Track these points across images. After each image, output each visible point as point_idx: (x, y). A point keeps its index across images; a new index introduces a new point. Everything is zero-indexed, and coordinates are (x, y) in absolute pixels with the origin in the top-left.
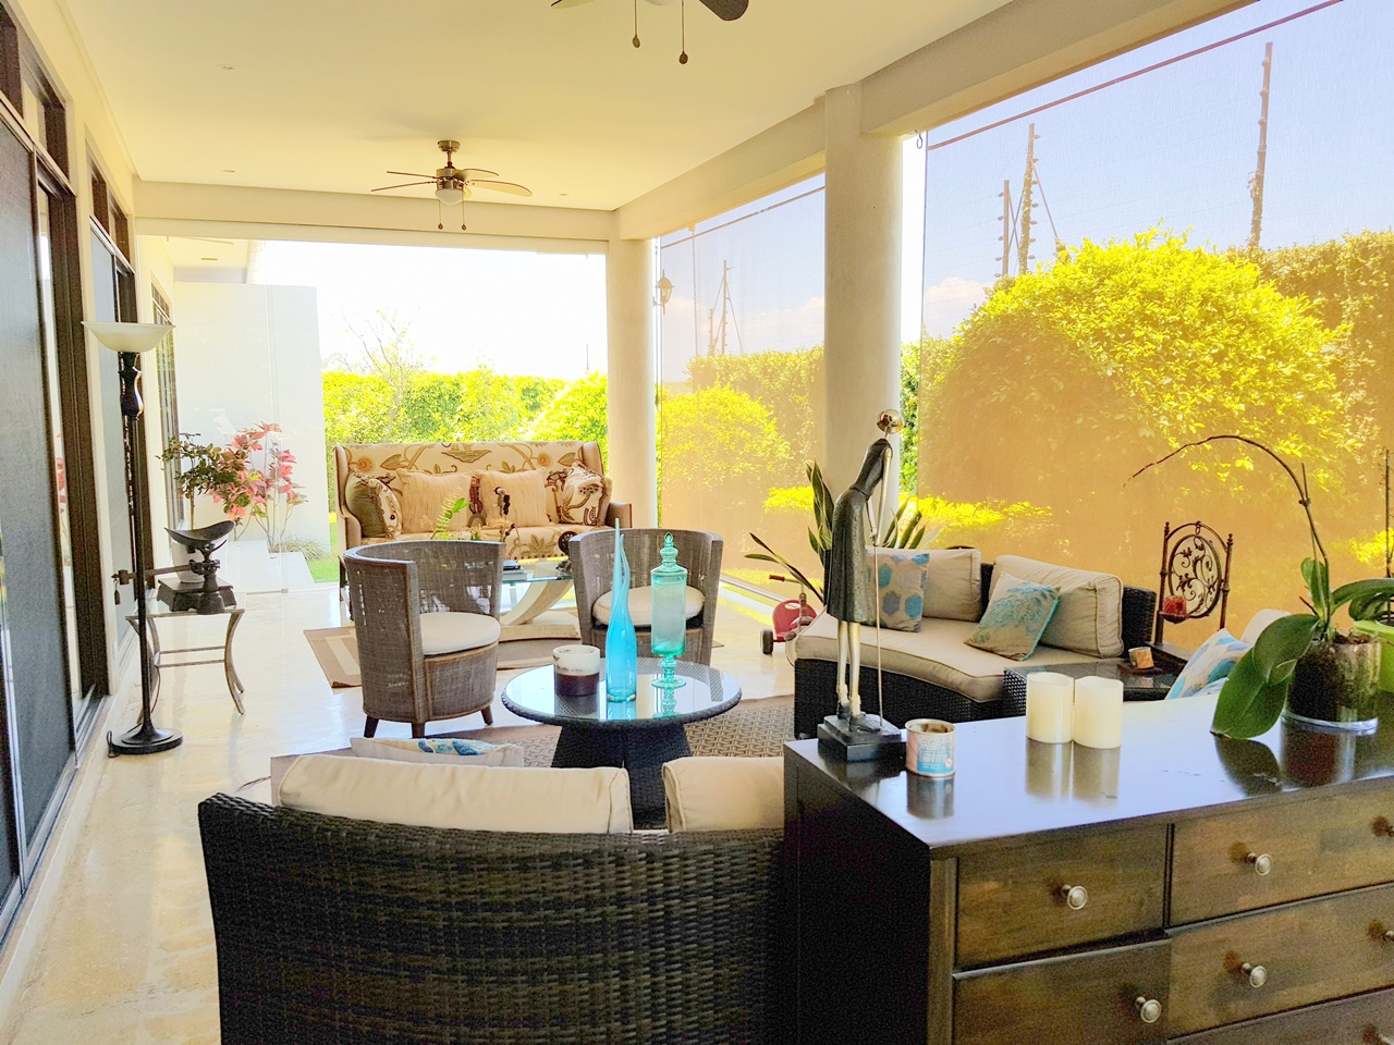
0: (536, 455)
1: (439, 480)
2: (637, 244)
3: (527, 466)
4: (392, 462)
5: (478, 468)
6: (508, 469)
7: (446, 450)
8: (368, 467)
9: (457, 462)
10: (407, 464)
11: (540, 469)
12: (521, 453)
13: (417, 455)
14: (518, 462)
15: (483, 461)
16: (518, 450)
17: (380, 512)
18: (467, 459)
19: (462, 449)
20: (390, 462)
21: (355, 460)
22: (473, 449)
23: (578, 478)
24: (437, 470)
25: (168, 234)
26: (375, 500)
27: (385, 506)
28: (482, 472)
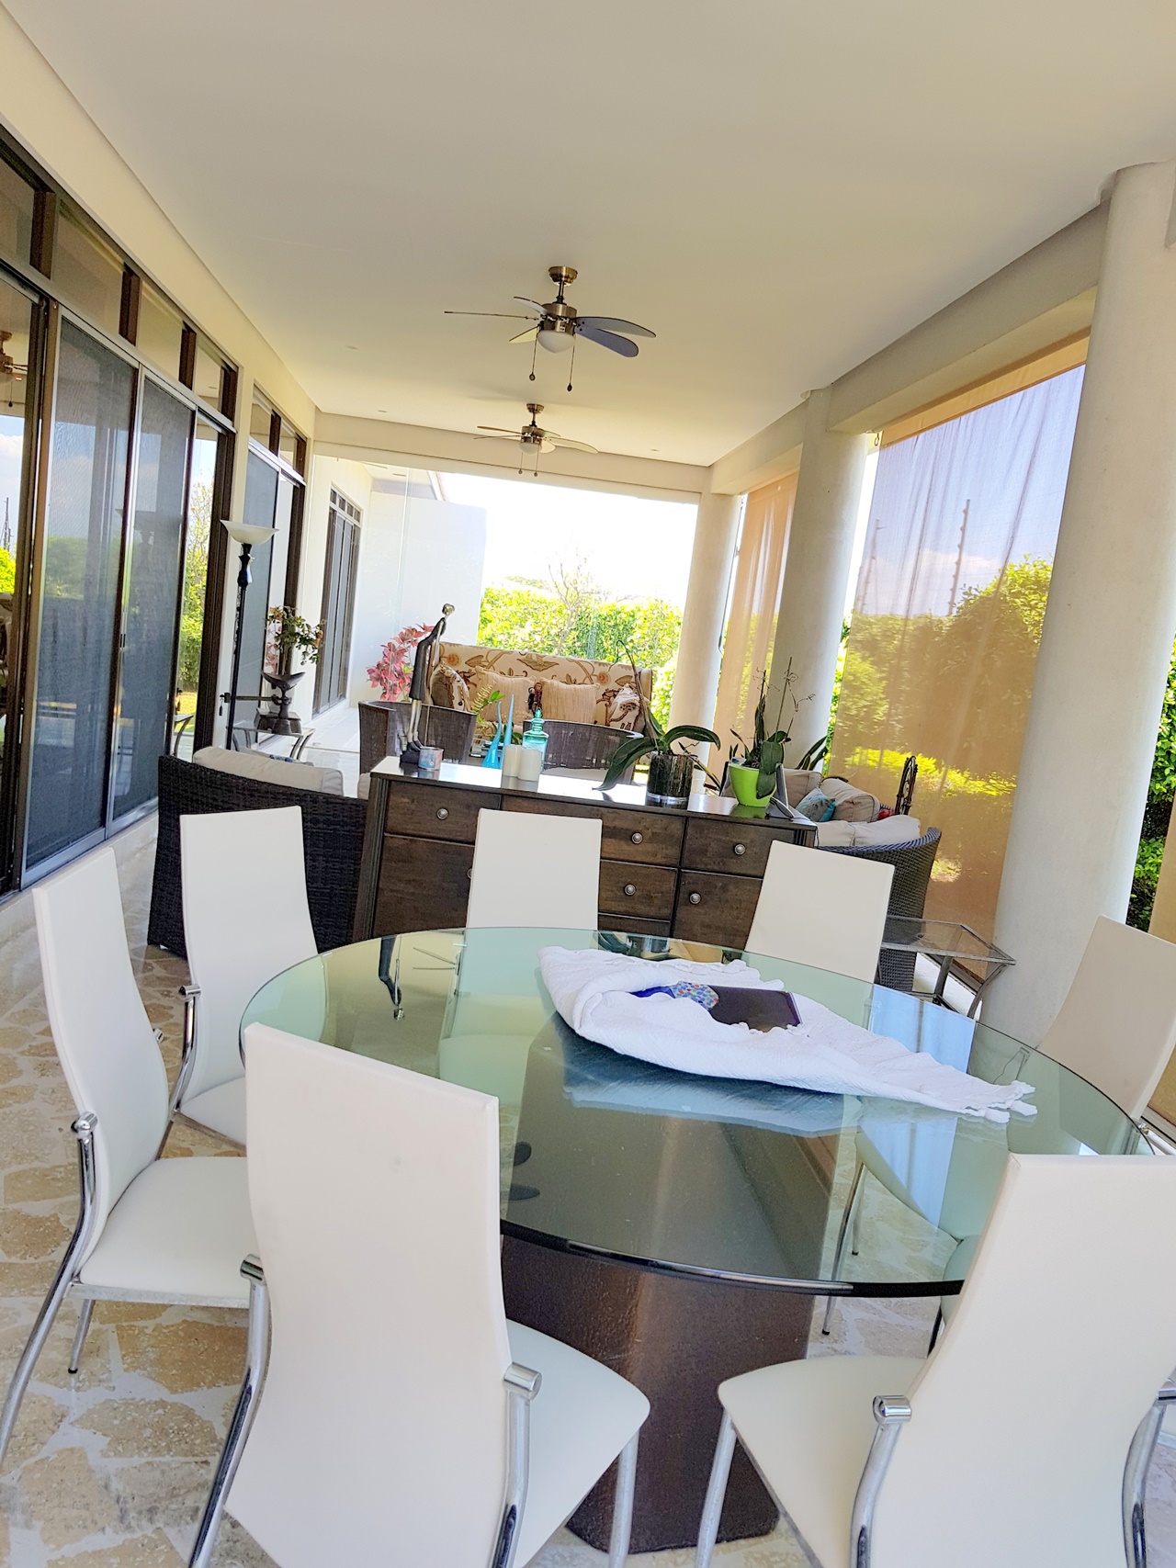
0: (597, 673)
1: (508, 680)
2: (726, 498)
3: (587, 680)
4: (476, 660)
5: (544, 677)
6: (569, 680)
7: (521, 658)
8: (455, 662)
9: (528, 669)
10: (487, 664)
11: (597, 684)
12: (585, 670)
13: (496, 659)
14: (580, 676)
15: (550, 671)
16: (582, 667)
17: (451, 698)
18: (538, 667)
19: (534, 658)
20: (473, 661)
21: (446, 655)
22: (544, 659)
23: (626, 695)
24: (511, 673)
25: (338, 456)
26: (449, 687)
27: (456, 694)
28: (545, 680)
